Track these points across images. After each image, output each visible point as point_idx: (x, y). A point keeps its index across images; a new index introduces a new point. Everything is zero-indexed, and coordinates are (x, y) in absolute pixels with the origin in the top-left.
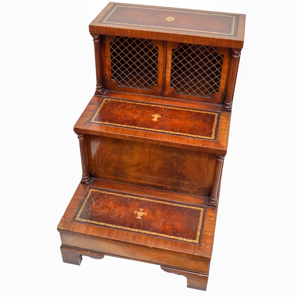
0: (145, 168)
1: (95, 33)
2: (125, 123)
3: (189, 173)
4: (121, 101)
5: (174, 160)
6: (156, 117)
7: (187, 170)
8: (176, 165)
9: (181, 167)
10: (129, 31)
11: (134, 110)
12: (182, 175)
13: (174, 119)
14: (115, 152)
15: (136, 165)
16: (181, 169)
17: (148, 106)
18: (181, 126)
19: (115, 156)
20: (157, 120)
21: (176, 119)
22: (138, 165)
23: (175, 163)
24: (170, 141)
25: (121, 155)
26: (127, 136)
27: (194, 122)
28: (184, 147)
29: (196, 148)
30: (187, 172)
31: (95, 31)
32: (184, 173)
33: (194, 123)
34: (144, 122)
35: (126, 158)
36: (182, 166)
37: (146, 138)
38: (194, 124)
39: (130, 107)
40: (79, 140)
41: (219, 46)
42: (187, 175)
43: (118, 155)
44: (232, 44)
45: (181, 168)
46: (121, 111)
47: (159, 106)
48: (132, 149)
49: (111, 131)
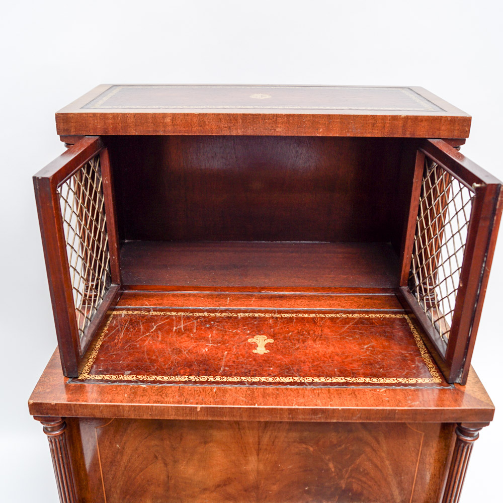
0: (246, 491)
1: (73, 134)
2: (182, 371)
3: (370, 486)
4: (155, 313)
5: (327, 458)
6: (261, 344)
7: (364, 479)
8: (333, 470)
9: (347, 471)
10: (168, 120)
11: (195, 331)
12: (350, 494)
13: (310, 342)
14: (156, 457)
15: (219, 486)
16: (348, 478)
17: (229, 318)
18: (336, 357)
19: (157, 470)
20: (266, 352)
21: (315, 341)
22: (225, 485)
23: (331, 465)
24: (329, 407)
25: (176, 462)
26: (196, 408)
27: (364, 344)
28: (370, 420)
30: (365, 483)
31: (73, 130)
32: (355, 487)
33: (366, 347)
34: (234, 362)
35: (188, 470)
36: (350, 468)
37: (256, 406)
38: (367, 349)
39: (182, 326)
40: (49, 437)
41: (408, 136)
42: (365, 492)
43: (166, 465)
44: (443, 128)
45: (347, 476)
46: (160, 339)
47: (256, 315)
48: (206, 443)
49: (146, 398)
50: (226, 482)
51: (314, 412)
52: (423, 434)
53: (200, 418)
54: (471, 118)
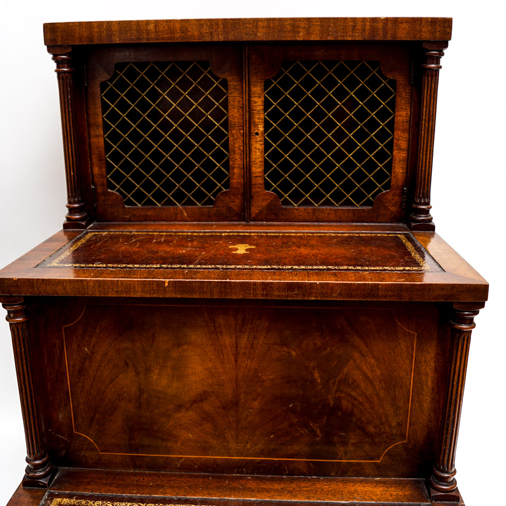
0: (224, 408)
1: (59, 43)
2: (155, 262)
3: (361, 404)
4: (136, 233)
5: (312, 365)
6: (241, 249)
7: (354, 394)
8: (319, 381)
9: (334, 383)
10: (151, 27)
11: (175, 242)
12: (340, 414)
13: (294, 248)
14: (127, 364)
15: (195, 402)
16: (336, 392)
17: (212, 236)
18: (320, 256)
19: (127, 381)
20: (246, 253)
21: (299, 247)
22: (201, 400)
23: (317, 375)
25: (148, 370)
27: (352, 249)
28: (351, 297)
29: (390, 293)
30: (355, 399)
31: (59, 39)
32: (345, 404)
34: (211, 258)
35: (161, 380)
36: (337, 379)
37: (228, 280)
38: (354, 252)
39: (163, 240)
41: (389, 39)
42: (356, 411)
43: (137, 373)
44: (424, 30)
45: (334, 389)
46: (137, 246)
47: (240, 234)
48: (179, 345)
50: (203, 397)
51: (290, 287)
52: (416, 334)
53: (167, 296)
54: (452, 18)
